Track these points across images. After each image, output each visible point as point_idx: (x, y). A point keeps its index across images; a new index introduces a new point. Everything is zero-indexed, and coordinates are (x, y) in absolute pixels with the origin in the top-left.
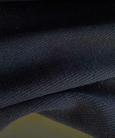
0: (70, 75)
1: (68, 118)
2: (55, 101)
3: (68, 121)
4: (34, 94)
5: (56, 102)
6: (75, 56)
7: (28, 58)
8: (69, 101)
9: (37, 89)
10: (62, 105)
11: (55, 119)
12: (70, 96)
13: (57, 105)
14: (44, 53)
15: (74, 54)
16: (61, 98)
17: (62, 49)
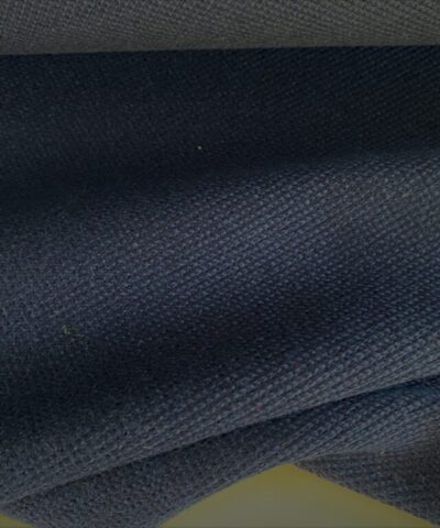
0: (417, 334)
1: (397, 479)
2: (364, 425)
3: (400, 489)
4: (295, 399)
5: (367, 429)
6: (421, 257)
7: (252, 264)
8: (409, 424)
9: (306, 383)
10: (385, 436)
11: (351, 481)
12: (411, 407)
13: (369, 437)
14: (308, 244)
15: (416, 251)
16: (383, 413)
17: (374, 231)
